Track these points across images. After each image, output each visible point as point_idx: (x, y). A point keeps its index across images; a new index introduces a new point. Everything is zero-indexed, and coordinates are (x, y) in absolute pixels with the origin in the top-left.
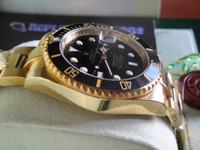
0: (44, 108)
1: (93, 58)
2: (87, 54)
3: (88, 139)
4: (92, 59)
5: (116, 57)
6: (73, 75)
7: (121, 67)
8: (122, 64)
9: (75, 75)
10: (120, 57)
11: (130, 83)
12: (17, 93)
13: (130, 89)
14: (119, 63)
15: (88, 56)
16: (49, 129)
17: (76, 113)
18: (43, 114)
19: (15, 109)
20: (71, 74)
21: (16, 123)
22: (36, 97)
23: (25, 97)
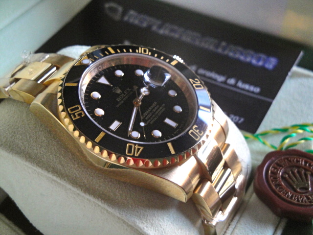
0: (41, 142)
1: (122, 99)
2: (119, 91)
3: (74, 198)
4: (120, 101)
5: (156, 106)
6: (75, 117)
7: (152, 123)
8: (155, 119)
9: (78, 117)
10: (161, 108)
11: (142, 148)
12: (25, 113)
13: (136, 157)
14: (154, 116)
15: (118, 95)
16: (35, 170)
17: (75, 161)
18: (37, 150)
19: (11, 132)
20: (74, 113)
21: (3, 150)
22: (41, 125)
23: (29, 122)
